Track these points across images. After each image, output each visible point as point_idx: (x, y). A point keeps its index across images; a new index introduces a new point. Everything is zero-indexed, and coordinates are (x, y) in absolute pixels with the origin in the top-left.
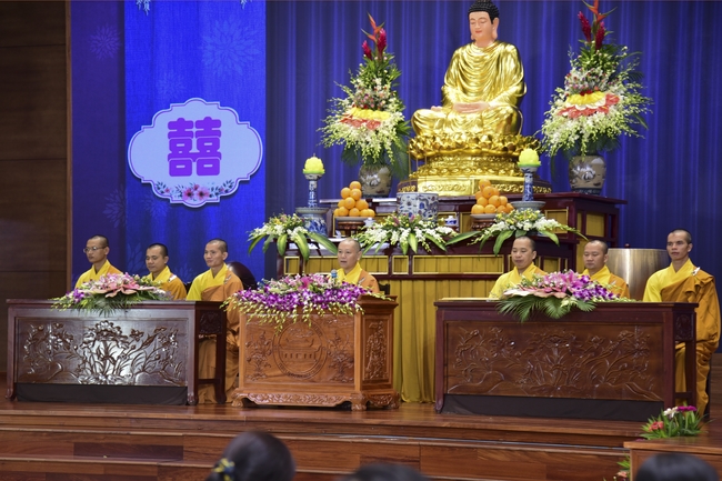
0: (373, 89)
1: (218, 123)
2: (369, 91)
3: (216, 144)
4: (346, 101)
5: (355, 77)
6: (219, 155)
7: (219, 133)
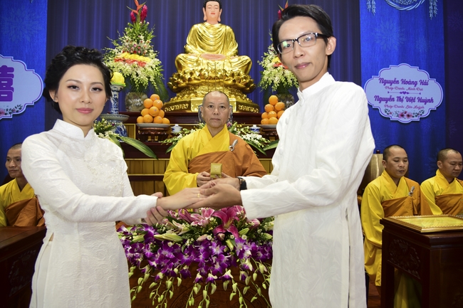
0: (138, 42)
1: (12, 70)
2: (135, 43)
3: (10, 82)
4: (116, 50)
5: (122, 35)
6: (13, 89)
7: (13, 76)
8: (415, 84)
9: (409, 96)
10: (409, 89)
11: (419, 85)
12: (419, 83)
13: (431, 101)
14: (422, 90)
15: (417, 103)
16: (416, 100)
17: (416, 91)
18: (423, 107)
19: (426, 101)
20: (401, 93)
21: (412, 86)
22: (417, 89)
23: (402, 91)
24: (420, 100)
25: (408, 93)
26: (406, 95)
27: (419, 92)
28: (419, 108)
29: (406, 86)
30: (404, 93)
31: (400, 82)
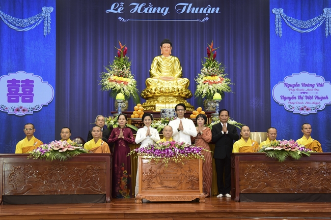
8: (313, 86)
9: (307, 95)
10: (308, 90)
11: (316, 87)
12: (316, 85)
13: (327, 98)
14: (318, 90)
15: (314, 100)
16: (314, 98)
17: (314, 92)
18: (320, 103)
19: (322, 99)
20: (301, 93)
21: (311, 88)
22: (315, 90)
23: (302, 92)
24: (317, 98)
25: (307, 93)
26: (306, 94)
27: (317, 91)
28: (316, 104)
29: (306, 88)
30: (304, 93)
31: (301, 85)
